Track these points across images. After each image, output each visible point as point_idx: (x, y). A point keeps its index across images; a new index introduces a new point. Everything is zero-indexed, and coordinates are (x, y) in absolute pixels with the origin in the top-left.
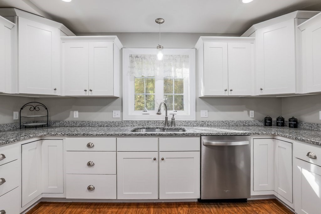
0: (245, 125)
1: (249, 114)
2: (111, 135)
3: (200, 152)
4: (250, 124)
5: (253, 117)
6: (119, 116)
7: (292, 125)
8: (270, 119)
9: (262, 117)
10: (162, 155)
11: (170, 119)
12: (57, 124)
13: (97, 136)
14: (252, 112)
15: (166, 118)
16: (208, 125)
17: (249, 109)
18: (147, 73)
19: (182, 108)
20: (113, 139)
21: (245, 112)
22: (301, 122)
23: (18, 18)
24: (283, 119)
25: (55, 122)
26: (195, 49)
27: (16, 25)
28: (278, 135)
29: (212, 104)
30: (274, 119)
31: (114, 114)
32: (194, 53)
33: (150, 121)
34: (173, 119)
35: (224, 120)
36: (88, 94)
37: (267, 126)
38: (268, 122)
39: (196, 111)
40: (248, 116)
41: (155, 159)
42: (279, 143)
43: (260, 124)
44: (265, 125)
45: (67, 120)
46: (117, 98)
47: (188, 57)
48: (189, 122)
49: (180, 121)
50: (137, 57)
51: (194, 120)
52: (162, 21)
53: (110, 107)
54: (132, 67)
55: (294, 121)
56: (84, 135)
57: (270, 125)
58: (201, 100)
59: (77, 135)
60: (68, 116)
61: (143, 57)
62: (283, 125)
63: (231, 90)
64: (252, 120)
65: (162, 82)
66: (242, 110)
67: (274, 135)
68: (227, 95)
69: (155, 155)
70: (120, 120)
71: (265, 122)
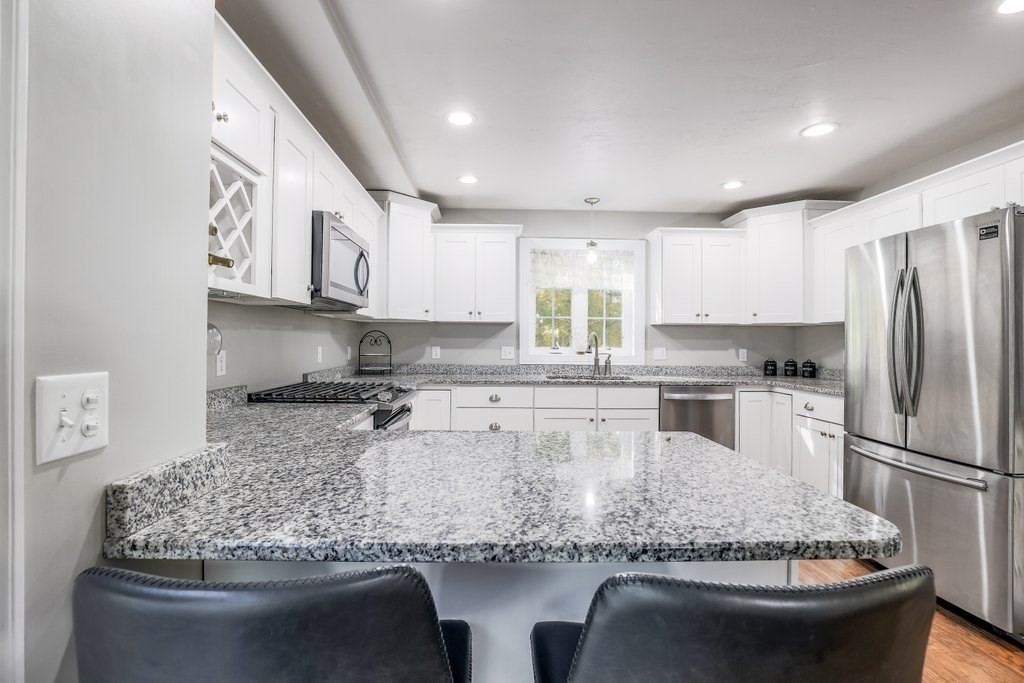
0: (731, 372)
1: (738, 356)
2: (527, 383)
3: (657, 411)
4: (740, 371)
5: (745, 359)
6: (512, 356)
7: (806, 374)
8: (774, 364)
9: (761, 360)
10: (602, 414)
11: (602, 363)
12: (404, 369)
13: (507, 384)
14: (743, 352)
15: (597, 360)
16: (667, 373)
17: (738, 346)
18: (562, 281)
19: (619, 344)
20: (529, 390)
21: (732, 352)
22: (821, 367)
23: (389, 204)
24: (794, 365)
25: (400, 366)
26: (644, 242)
27: (385, 214)
28: (776, 385)
29: (672, 337)
30: (781, 365)
31: (503, 353)
32: (644, 248)
33: (568, 366)
34: (608, 362)
35: (694, 365)
36: (476, 319)
37: (768, 375)
38: (770, 370)
39: (646, 348)
40: (735, 358)
41: (592, 420)
42: (778, 398)
43: (757, 372)
44: (766, 374)
45: (420, 362)
46: (508, 324)
47: (632, 254)
48: (634, 367)
49: (619, 367)
50: (543, 253)
51: (643, 363)
52: (594, 201)
53: (494, 341)
54: (534, 271)
55: (810, 367)
56: (486, 383)
57: (774, 373)
58: (655, 330)
59: (474, 383)
60: (421, 355)
61: (555, 254)
62: (795, 374)
63: (707, 315)
64: (743, 365)
65: (585, 297)
66: (726, 349)
67: (772, 386)
68: (700, 322)
69: (592, 414)
70: (514, 363)
71: (766, 369)
